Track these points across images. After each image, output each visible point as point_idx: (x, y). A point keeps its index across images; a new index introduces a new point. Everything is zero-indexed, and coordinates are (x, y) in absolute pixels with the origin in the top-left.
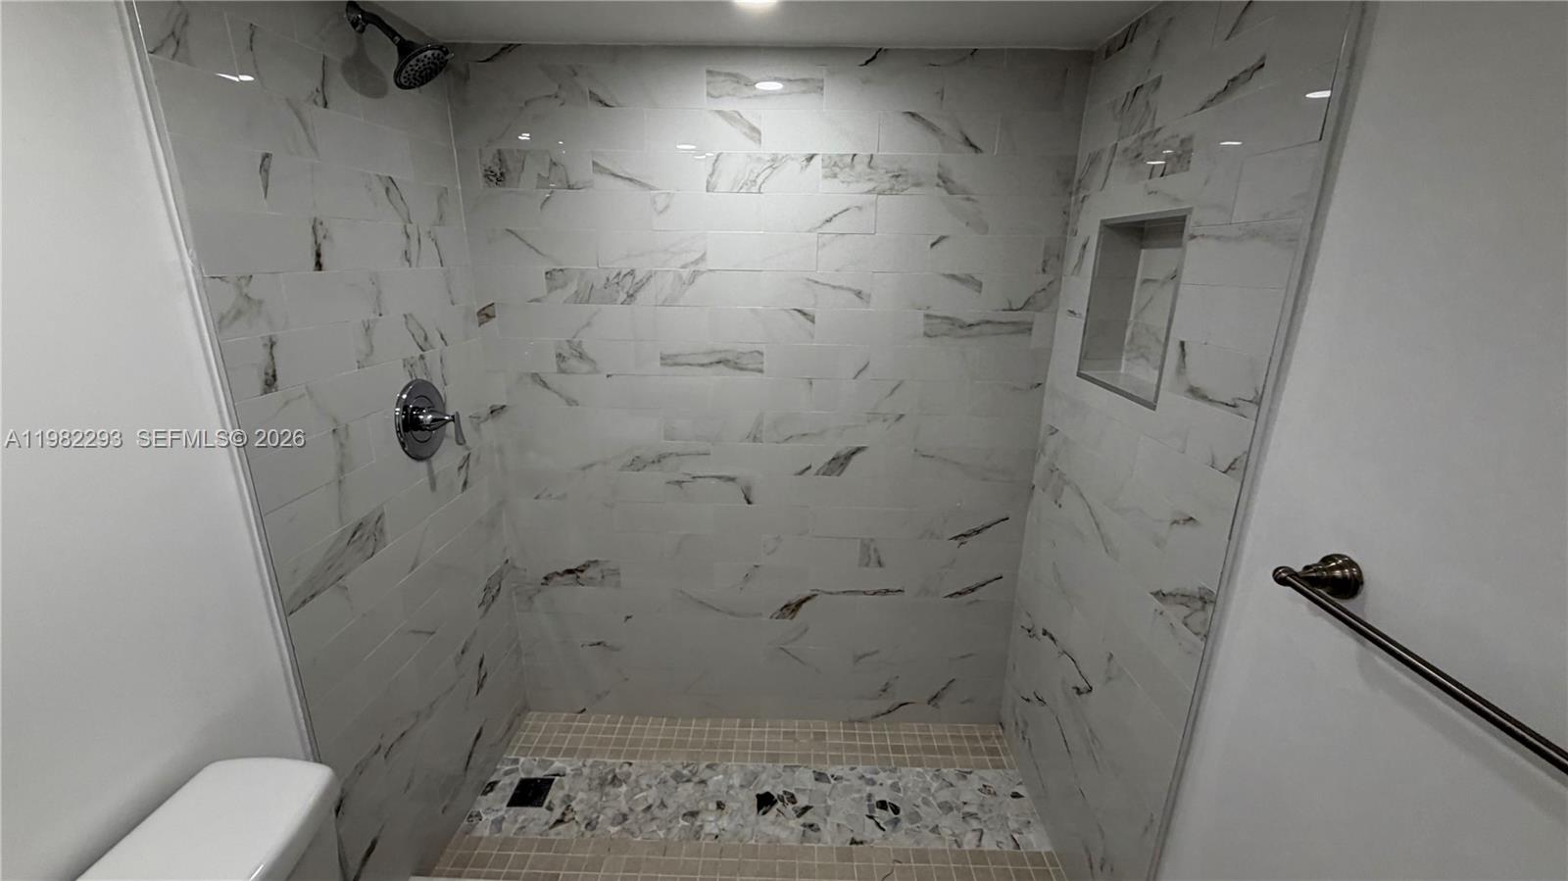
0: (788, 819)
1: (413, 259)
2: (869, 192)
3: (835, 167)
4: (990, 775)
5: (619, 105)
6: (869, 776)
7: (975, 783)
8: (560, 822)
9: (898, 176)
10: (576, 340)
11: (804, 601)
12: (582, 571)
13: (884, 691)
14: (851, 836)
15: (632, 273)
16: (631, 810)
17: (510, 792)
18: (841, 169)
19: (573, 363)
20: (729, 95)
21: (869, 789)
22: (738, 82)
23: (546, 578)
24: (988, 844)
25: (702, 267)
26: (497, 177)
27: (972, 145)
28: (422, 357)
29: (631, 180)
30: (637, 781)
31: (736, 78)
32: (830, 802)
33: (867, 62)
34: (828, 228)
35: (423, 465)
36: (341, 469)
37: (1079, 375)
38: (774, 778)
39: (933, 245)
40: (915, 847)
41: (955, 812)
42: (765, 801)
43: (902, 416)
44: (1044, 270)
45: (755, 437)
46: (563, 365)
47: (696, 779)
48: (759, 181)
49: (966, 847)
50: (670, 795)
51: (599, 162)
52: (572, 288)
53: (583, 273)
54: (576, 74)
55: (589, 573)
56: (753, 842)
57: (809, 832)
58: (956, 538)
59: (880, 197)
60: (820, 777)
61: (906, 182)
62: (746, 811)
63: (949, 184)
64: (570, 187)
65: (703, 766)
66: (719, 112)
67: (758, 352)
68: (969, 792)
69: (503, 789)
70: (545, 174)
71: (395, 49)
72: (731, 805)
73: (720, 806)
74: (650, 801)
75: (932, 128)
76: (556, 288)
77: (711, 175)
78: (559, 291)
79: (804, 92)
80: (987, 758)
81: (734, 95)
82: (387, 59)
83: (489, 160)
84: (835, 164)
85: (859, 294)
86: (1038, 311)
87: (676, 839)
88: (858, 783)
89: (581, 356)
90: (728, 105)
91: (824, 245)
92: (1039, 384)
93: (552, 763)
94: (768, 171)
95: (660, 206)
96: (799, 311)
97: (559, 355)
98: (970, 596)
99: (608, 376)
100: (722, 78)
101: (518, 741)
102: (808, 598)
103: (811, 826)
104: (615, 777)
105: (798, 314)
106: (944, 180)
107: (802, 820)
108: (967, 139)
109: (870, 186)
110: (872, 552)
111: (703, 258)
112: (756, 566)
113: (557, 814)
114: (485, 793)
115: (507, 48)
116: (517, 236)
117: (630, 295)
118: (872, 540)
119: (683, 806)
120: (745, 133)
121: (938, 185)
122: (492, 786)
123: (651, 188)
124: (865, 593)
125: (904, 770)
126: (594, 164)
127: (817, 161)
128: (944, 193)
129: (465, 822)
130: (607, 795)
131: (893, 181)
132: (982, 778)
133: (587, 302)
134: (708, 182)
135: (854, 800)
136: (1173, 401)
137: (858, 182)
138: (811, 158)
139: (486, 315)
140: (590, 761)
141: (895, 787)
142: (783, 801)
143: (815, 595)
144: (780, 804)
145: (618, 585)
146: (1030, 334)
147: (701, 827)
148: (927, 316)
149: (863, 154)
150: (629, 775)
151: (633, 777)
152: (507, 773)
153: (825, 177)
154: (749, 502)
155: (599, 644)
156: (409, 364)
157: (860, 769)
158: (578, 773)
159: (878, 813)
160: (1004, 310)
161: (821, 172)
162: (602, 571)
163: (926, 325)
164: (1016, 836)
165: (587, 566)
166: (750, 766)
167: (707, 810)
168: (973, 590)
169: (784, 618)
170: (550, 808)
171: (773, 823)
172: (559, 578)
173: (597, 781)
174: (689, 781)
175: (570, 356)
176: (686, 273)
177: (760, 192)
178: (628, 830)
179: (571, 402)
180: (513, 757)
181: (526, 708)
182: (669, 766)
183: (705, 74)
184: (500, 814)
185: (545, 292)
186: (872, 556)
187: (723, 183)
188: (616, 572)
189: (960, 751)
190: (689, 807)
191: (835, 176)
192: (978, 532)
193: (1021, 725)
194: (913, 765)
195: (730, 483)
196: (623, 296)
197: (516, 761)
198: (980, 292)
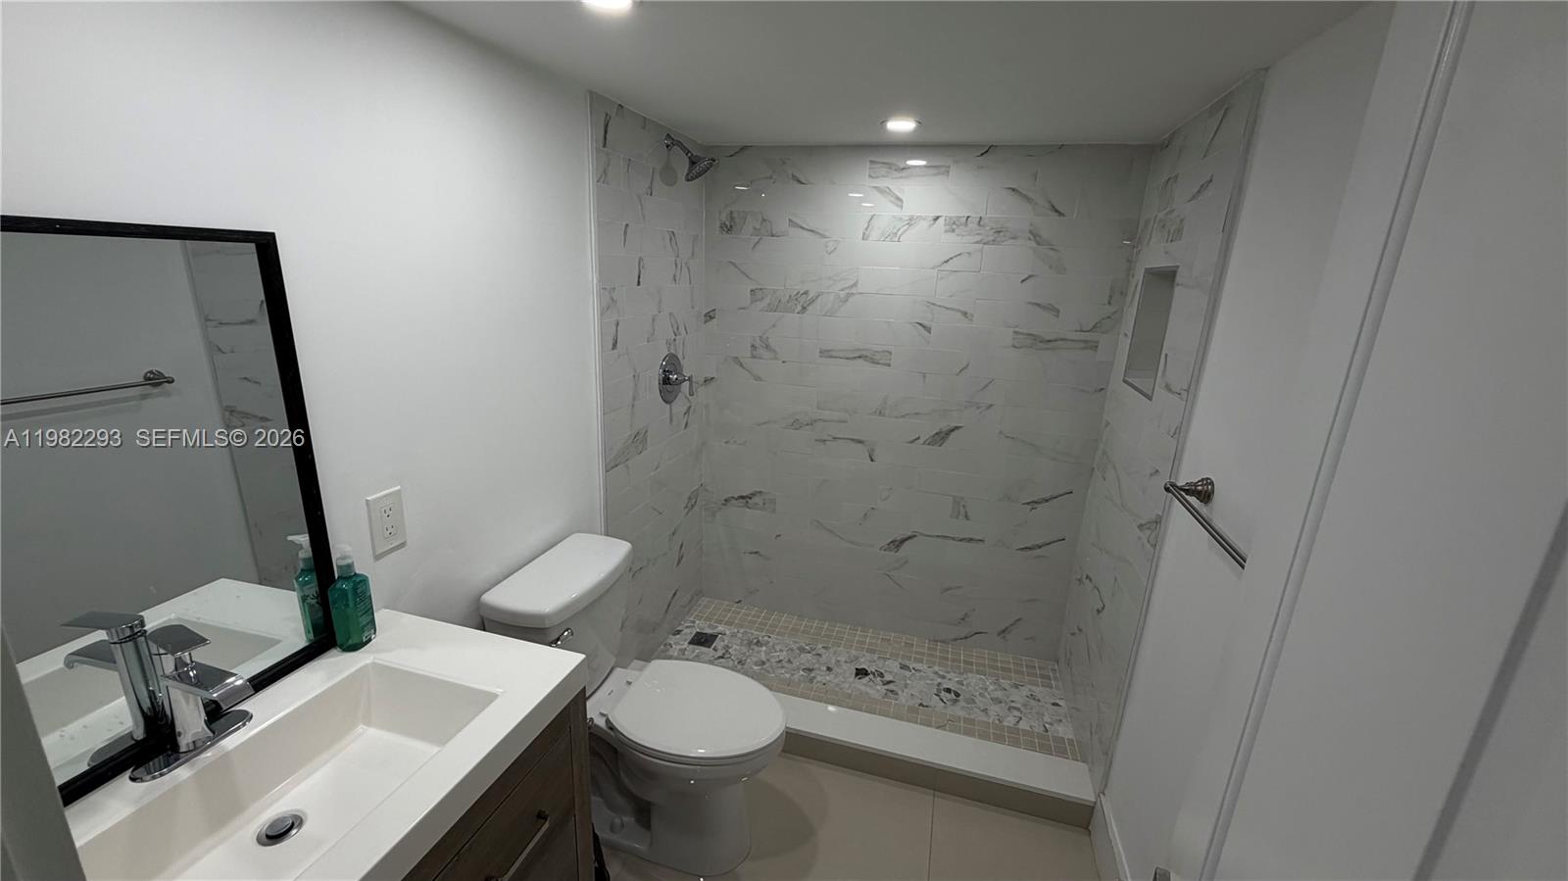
0: (876, 685)
1: (677, 279)
2: (977, 242)
3: (953, 225)
4: (1038, 691)
5: (811, 184)
6: (941, 673)
7: (1025, 691)
8: (720, 657)
9: (999, 232)
10: (765, 336)
11: (906, 540)
12: (750, 498)
13: (963, 619)
14: (920, 701)
15: (806, 293)
16: (768, 660)
17: (690, 638)
18: (958, 226)
19: (761, 351)
20: (884, 176)
21: (939, 680)
22: (890, 168)
23: (726, 500)
24: (1023, 725)
25: (854, 291)
26: (728, 228)
27: (1056, 211)
28: (675, 340)
29: (812, 231)
30: (773, 647)
31: (889, 165)
32: (908, 682)
33: (982, 154)
34: (947, 267)
35: (668, 406)
36: (634, 399)
37: (1125, 381)
38: (870, 662)
39: (1023, 281)
40: (967, 716)
41: (1003, 704)
42: (861, 673)
43: (991, 405)
44: (1109, 303)
45: (880, 412)
46: (754, 352)
47: (814, 652)
48: (899, 233)
49: (1005, 724)
50: (795, 658)
51: (794, 220)
52: (767, 301)
53: (775, 291)
54: (784, 163)
55: (756, 499)
56: (850, 691)
57: (890, 694)
58: (1028, 503)
59: (986, 246)
60: (903, 667)
61: (1005, 236)
62: (847, 675)
63: (1038, 238)
64: (773, 236)
65: (820, 646)
66: (875, 187)
67: (888, 352)
68: (1018, 697)
69: (686, 634)
70: (758, 227)
71: (687, 160)
72: (836, 670)
73: (829, 669)
74: (781, 658)
75: (1028, 199)
76: (756, 301)
77: (866, 229)
78: (758, 303)
79: (935, 175)
80: (1040, 680)
81: (887, 176)
82: (682, 166)
83: (724, 217)
84: (954, 223)
85: (965, 314)
86: (1103, 333)
87: (797, 680)
88: (932, 675)
89: (767, 347)
90: (882, 183)
91: (942, 278)
92: (1102, 389)
93: (717, 627)
94: (905, 227)
95: (829, 249)
96: (921, 324)
97: (753, 346)
98: (1038, 552)
99: (784, 362)
100: (879, 165)
101: (695, 610)
102: (910, 538)
103: (892, 691)
104: (758, 641)
105: (920, 327)
106: (1035, 235)
107: (886, 687)
108: (1053, 207)
109: (978, 238)
110: (962, 509)
111: (855, 285)
112: (873, 508)
113: (720, 654)
114: (674, 635)
115: (744, 148)
116: (736, 267)
117: (804, 308)
118: (962, 498)
119: (803, 664)
120: (891, 201)
121: (1030, 239)
122: (679, 632)
123: (824, 237)
124: (953, 539)
125: (970, 675)
126: (790, 220)
127: (941, 221)
128: (1034, 244)
129: (662, 647)
130: (753, 650)
131: (996, 235)
132: (1030, 690)
133: (775, 311)
134: (864, 233)
135: (928, 684)
136: (1160, 393)
137: (969, 235)
138: (937, 218)
139: (709, 316)
140: (742, 631)
141: (960, 683)
142: (874, 674)
143: (915, 536)
144: (871, 676)
145: (774, 511)
146: (1096, 351)
147: (815, 677)
148: (1016, 333)
149: (975, 216)
150: (768, 642)
151: (771, 644)
152: (687, 627)
153: (946, 232)
154: (872, 460)
155: (756, 553)
156: (668, 343)
157: (936, 668)
158: (734, 635)
159: (943, 694)
160: (1076, 331)
161: (943, 228)
162: (764, 500)
163: (1014, 339)
164: (1047, 726)
165: (754, 494)
166: (854, 652)
167: (819, 669)
168: (1040, 547)
169: (890, 551)
170: (715, 650)
171: (865, 685)
172: (734, 502)
173: (746, 642)
174: (809, 652)
175: (762, 346)
176: (842, 294)
177: (899, 241)
178: (765, 670)
179: (758, 378)
180: (692, 619)
181: (700, 593)
182: (796, 642)
183: (868, 163)
184: (684, 647)
185: (749, 302)
186: (961, 510)
187: (874, 234)
188: (773, 501)
189: (1017, 672)
190: (807, 666)
191: (953, 231)
192: (1047, 501)
193: (1068, 655)
194: (978, 672)
195: (859, 445)
196: (799, 308)
197: (694, 622)
198: (1058, 317)
